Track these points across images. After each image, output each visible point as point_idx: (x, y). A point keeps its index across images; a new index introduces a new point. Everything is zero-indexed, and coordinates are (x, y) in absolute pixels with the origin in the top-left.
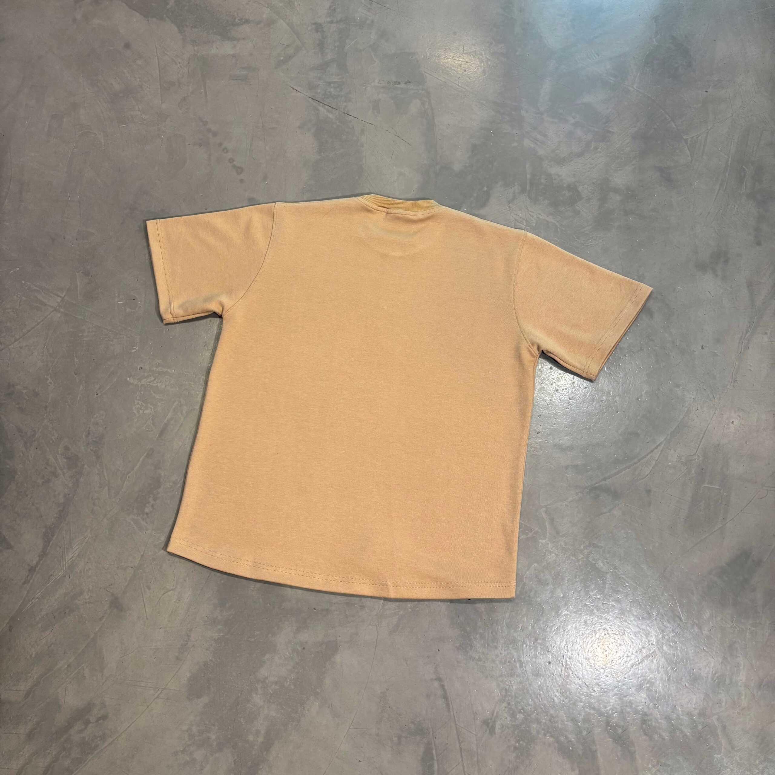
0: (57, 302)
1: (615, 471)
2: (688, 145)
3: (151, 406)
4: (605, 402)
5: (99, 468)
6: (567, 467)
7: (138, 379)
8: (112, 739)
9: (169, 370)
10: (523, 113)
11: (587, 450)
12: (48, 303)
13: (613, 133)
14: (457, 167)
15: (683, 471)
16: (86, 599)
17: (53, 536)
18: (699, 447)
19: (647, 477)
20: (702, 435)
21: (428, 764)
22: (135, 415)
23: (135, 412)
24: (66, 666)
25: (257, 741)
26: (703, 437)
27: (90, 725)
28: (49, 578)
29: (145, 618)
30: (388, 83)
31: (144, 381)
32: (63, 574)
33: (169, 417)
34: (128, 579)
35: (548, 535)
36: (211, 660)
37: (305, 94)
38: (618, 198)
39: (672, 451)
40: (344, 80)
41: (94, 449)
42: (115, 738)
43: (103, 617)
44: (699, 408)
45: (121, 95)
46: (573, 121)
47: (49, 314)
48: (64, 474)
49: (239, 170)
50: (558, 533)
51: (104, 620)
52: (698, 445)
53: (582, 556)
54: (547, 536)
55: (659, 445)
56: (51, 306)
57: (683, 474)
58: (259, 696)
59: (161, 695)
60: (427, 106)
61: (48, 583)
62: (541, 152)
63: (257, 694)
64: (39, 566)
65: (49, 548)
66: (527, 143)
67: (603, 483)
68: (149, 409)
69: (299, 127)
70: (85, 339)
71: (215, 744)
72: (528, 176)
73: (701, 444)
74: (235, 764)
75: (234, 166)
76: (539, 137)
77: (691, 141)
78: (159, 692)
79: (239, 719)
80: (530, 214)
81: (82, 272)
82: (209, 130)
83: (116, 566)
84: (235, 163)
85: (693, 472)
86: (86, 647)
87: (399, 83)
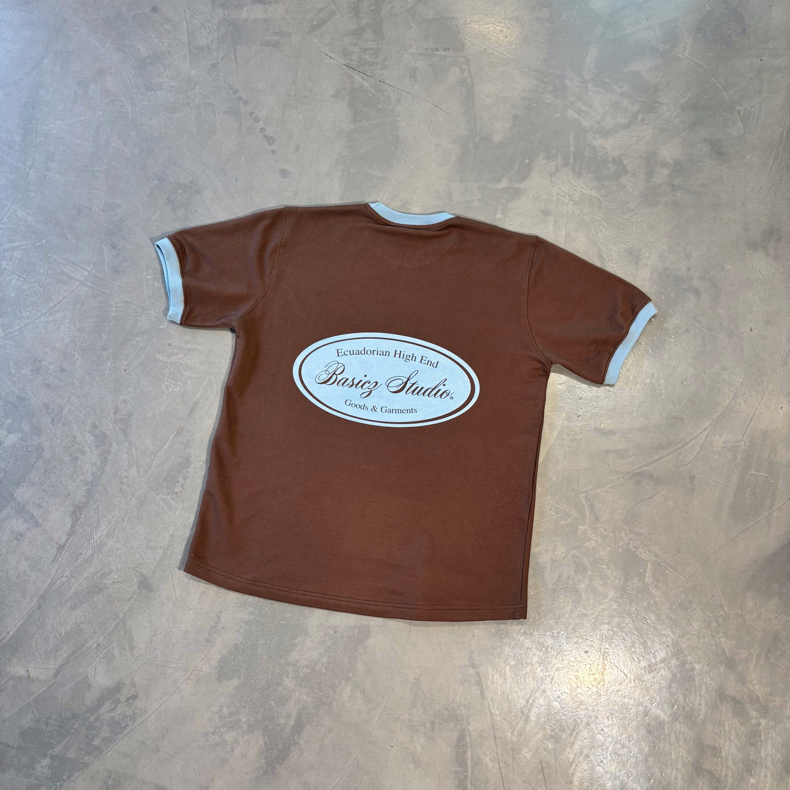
0: (84, 276)
1: (658, 456)
2: (741, 116)
3: (180, 384)
4: (649, 384)
5: (128, 446)
6: (608, 452)
7: (167, 356)
8: (142, 720)
9: (199, 347)
10: (568, 82)
11: (629, 434)
12: (74, 277)
13: (663, 103)
14: (497, 138)
15: (729, 457)
16: (114, 579)
17: (81, 514)
18: (745, 432)
19: (691, 463)
20: (749, 421)
21: (462, 750)
22: (165, 392)
23: (165, 390)
24: (96, 645)
25: (288, 725)
26: (750, 423)
27: (120, 705)
28: (77, 557)
29: (175, 599)
30: (426, 50)
31: (173, 359)
32: (92, 553)
33: (199, 395)
34: (158, 559)
35: (587, 520)
36: (241, 643)
37: (339, 60)
38: (666, 172)
39: (718, 437)
40: (380, 46)
41: (123, 427)
42: (145, 717)
43: (132, 597)
44: (746, 393)
45: (148, 61)
46: (619, 90)
47: (76, 288)
48: (92, 452)
49: (270, 140)
50: (597, 519)
51: (133, 600)
52: (744, 431)
53: (622, 543)
54: (587, 522)
55: (705, 430)
56: (77, 280)
57: (728, 460)
58: (290, 680)
59: (190, 676)
60: (466, 74)
61: (77, 562)
62: (585, 123)
63: (287, 677)
64: (68, 545)
65: (77, 527)
66: (571, 113)
67: (646, 468)
68: (179, 387)
69: (333, 96)
70: (113, 314)
71: (245, 726)
72: (572, 149)
73: (748, 430)
74: (266, 746)
75: (265, 136)
76: (583, 107)
77: (744, 112)
78: (189, 673)
79: (270, 702)
80: (573, 188)
81: (109, 245)
82: (240, 99)
83: (146, 546)
84: (266, 133)
85: (739, 458)
86: (115, 626)
87: (438, 50)
